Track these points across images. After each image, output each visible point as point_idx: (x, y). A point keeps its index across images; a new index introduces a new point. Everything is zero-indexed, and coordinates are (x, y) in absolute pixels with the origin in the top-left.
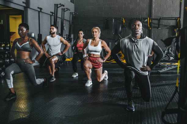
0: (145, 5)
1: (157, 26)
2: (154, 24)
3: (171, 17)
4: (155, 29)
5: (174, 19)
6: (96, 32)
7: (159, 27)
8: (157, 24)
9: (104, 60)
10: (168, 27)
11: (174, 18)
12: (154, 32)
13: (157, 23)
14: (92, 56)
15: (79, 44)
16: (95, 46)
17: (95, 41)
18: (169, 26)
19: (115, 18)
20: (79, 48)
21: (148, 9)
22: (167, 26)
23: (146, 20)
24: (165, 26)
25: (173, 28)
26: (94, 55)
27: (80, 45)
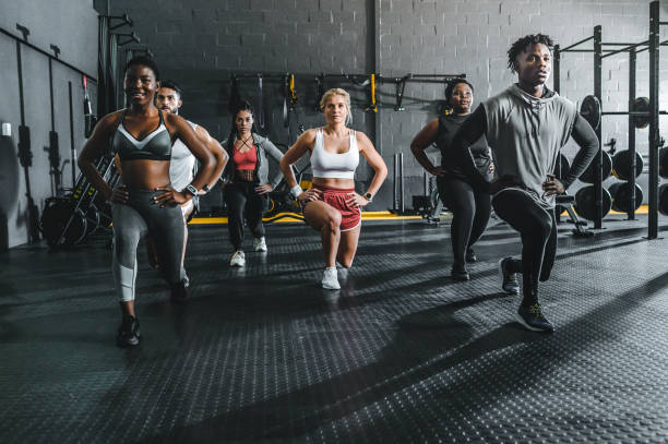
0: (355, 35)
1: (394, 101)
2: (386, 95)
3: (433, 73)
4: (388, 110)
5: (441, 82)
6: (340, 106)
7: (399, 105)
8: (392, 95)
9: (369, 196)
10: (426, 104)
11: (442, 79)
12: (387, 119)
13: (395, 93)
14: (332, 185)
15: (241, 151)
16: (340, 152)
17: (335, 135)
18: (427, 101)
19: (265, 76)
20: (241, 164)
21: (364, 48)
22: (423, 101)
23: (366, 82)
24: (418, 101)
25: (440, 108)
26: (337, 180)
27: (245, 153)
